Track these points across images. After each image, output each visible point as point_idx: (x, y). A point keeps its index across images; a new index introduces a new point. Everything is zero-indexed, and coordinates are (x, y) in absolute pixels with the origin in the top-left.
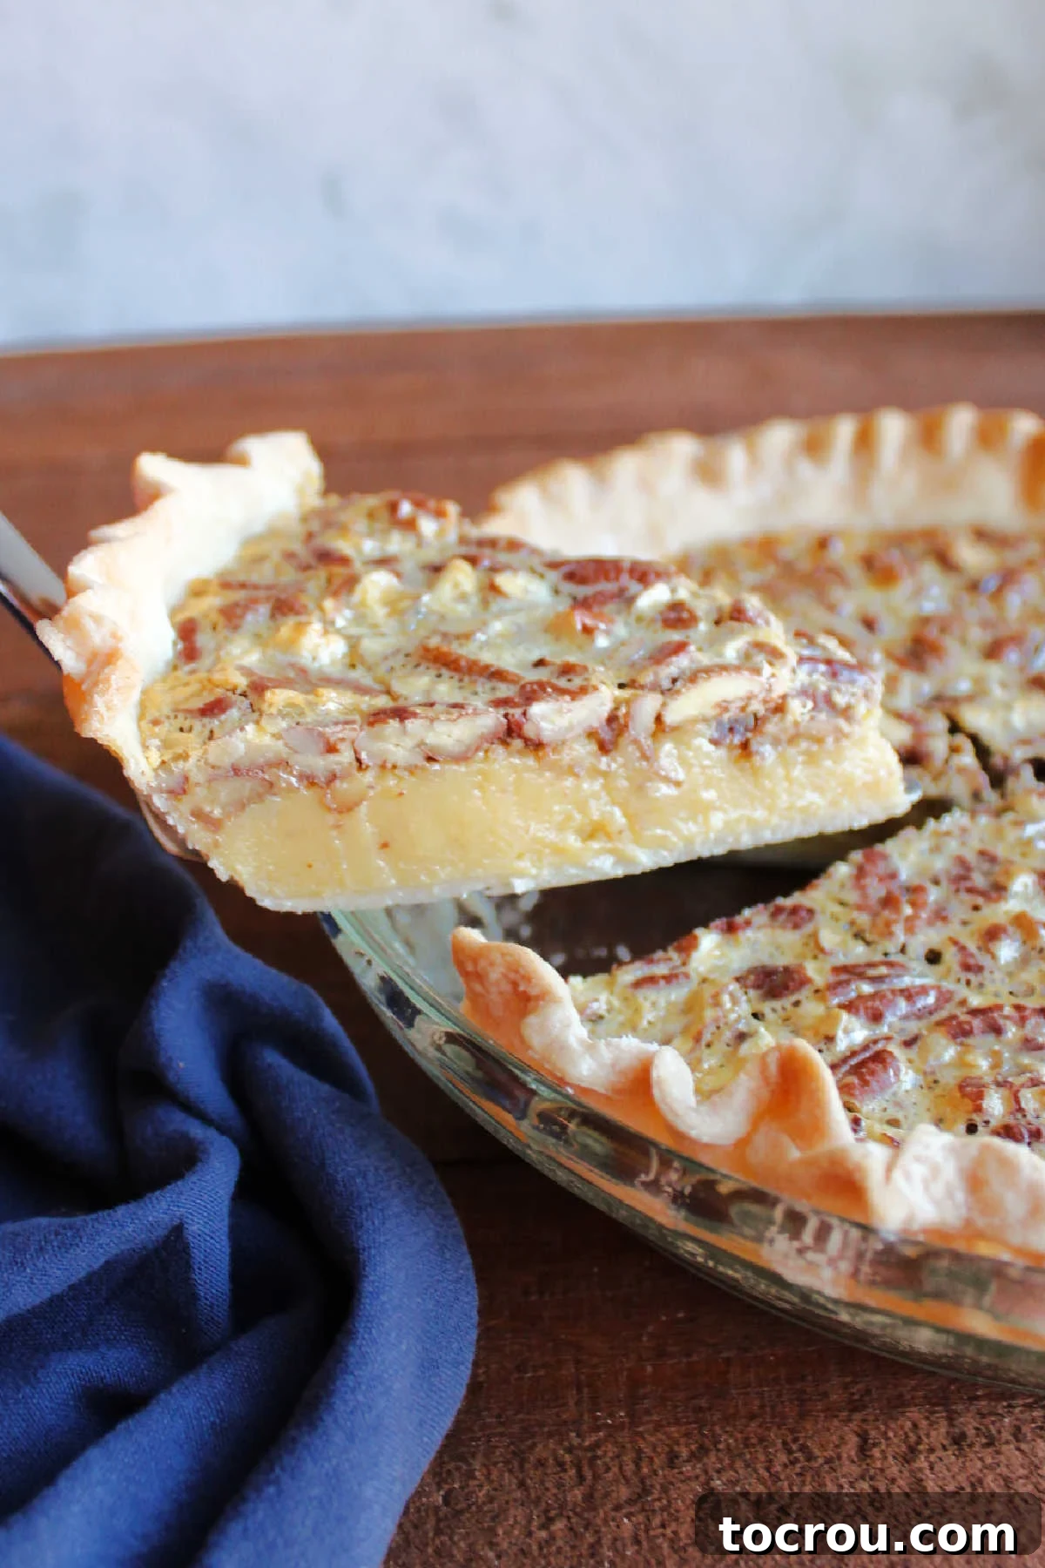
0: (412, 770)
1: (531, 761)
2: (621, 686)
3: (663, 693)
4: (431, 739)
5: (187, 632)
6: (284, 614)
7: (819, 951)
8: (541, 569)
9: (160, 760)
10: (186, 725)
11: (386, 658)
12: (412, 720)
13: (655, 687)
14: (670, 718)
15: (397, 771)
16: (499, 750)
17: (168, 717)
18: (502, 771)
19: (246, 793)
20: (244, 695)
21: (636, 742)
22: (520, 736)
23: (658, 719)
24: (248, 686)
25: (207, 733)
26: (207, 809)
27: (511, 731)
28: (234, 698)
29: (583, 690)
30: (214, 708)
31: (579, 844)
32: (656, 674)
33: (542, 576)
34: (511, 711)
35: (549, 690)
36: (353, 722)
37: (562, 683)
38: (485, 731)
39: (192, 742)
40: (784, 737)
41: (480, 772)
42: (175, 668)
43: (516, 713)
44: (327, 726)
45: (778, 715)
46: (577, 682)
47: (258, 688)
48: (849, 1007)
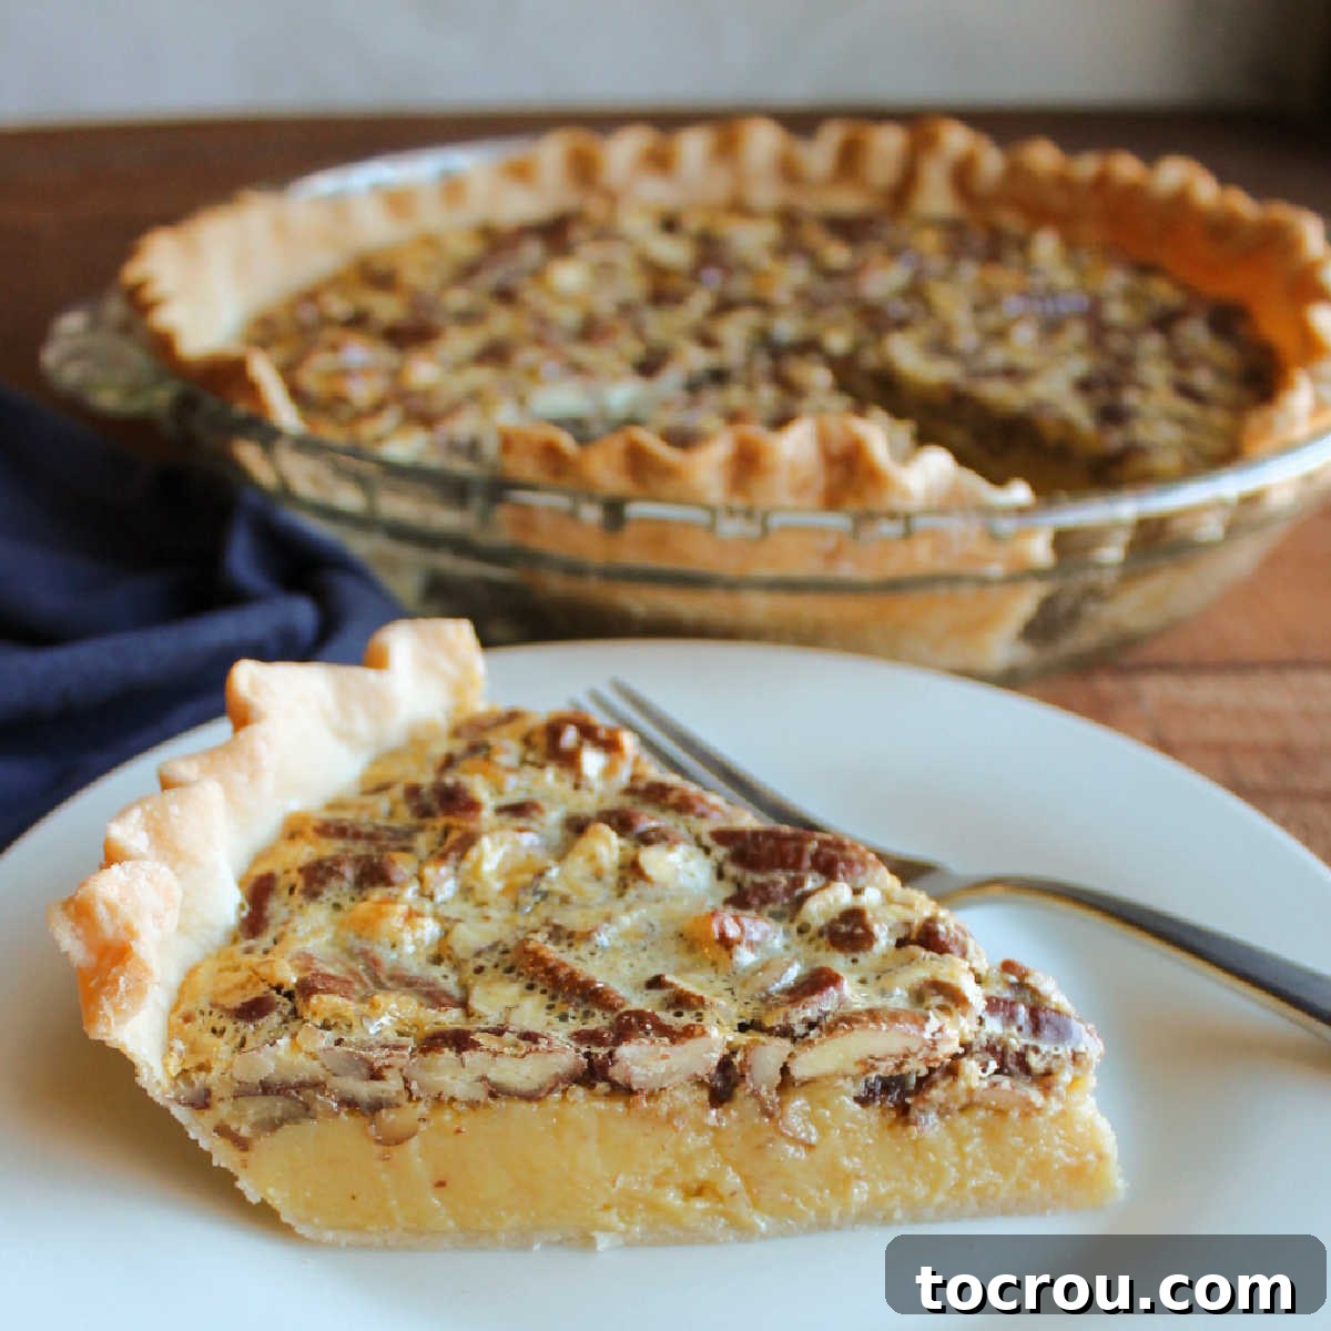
0: (473, 1105)
1: (619, 1107)
2: (743, 1028)
3: (794, 1040)
4: (493, 1076)
5: (260, 891)
6: (373, 884)
8: (707, 841)
9: (179, 1069)
10: (219, 1026)
11: (478, 954)
12: (472, 1051)
13: (786, 1032)
14: (799, 1070)
15: (454, 1104)
16: (579, 1092)
17: (202, 1013)
18: (582, 1117)
19: (278, 1113)
20: (289, 995)
21: (755, 1094)
22: (606, 1079)
23: (785, 1070)
24: (297, 985)
25: (238, 1040)
26: (234, 1126)
27: (592, 1074)
28: (278, 998)
29: (688, 1032)
30: (253, 1010)
31: (679, 1203)
32: (786, 1016)
33: (707, 851)
34: (594, 1050)
35: (649, 1026)
36: (403, 1047)
37: (667, 1017)
38: (560, 1070)
39: (221, 1049)
40: (955, 1106)
41: (556, 1114)
42: (235, 940)
43: (601, 1052)
44: (371, 1048)
45: (950, 1079)
46: (688, 1018)
47: (306, 989)
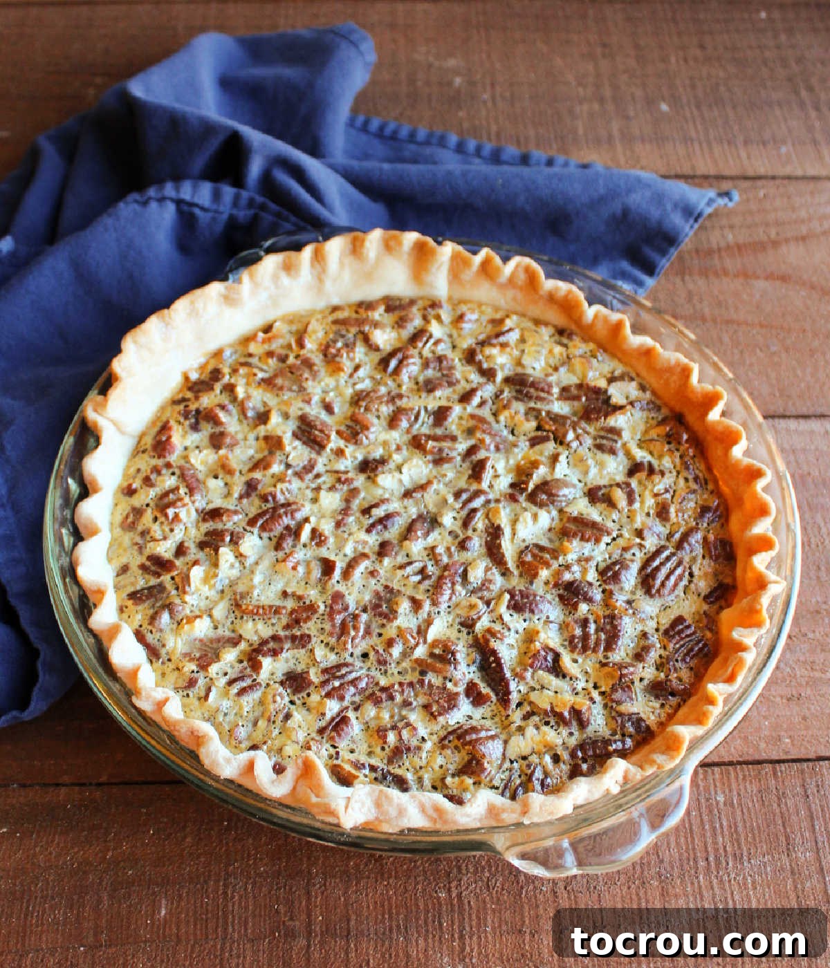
7: (315, 662)
48: (328, 695)
